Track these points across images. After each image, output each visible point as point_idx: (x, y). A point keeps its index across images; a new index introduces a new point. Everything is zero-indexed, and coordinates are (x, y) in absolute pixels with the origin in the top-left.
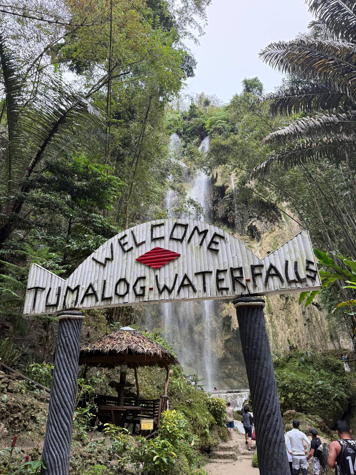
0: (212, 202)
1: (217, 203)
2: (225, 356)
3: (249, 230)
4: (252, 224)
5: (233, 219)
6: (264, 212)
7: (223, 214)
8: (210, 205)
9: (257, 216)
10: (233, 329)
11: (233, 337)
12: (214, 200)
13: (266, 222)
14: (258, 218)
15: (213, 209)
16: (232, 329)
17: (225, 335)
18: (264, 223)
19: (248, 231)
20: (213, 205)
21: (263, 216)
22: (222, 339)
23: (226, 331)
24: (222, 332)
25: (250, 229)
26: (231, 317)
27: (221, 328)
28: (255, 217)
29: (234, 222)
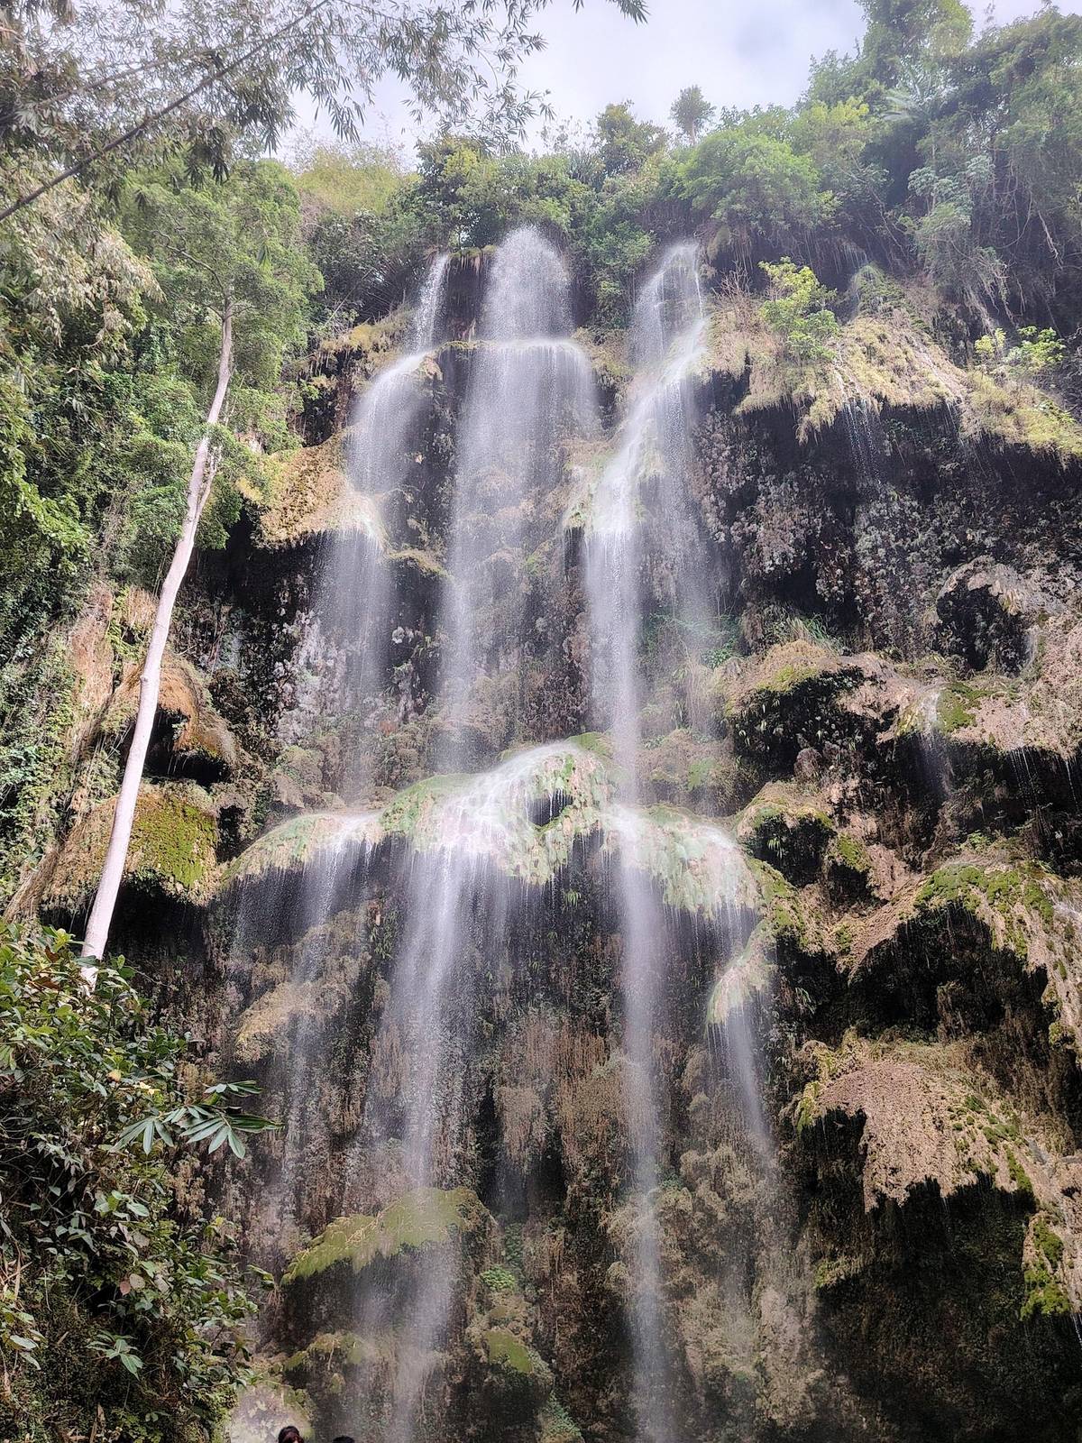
0: (722, 504)
1: (753, 501)
2: (822, 1409)
3: (947, 621)
4: (962, 583)
5: (848, 577)
6: (1031, 522)
7: (784, 556)
8: (711, 520)
9: (989, 542)
10: (882, 1198)
11: (874, 1270)
12: (733, 487)
13: (1052, 569)
14: (1002, 555)
15: (729, 537)
16: (871, 1203)
17: (817, 1257)
18: (1037, 573)
19: (939, 628)
20: (729, 519)
21: (1030, 539)
22: (796, 1285)
23: (825, 1228)
24: (795, 1239)
25: (957, 616)
26: (861, 1118)
27: (792, 1211)
28: (981, 549)
29: (850, 596)
